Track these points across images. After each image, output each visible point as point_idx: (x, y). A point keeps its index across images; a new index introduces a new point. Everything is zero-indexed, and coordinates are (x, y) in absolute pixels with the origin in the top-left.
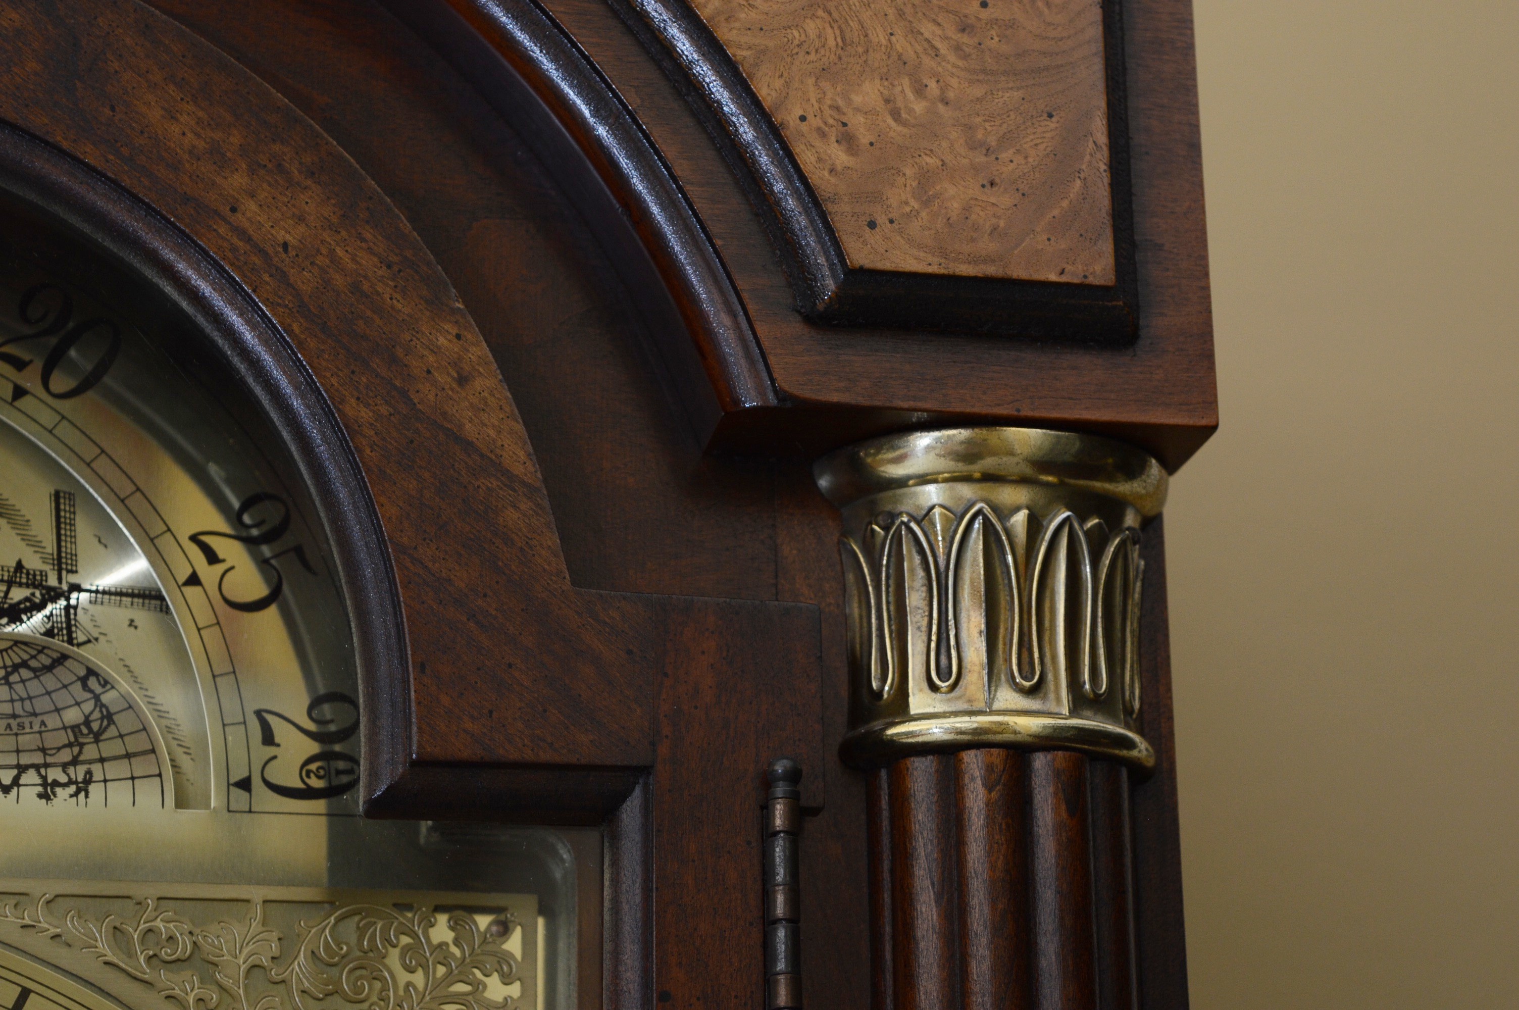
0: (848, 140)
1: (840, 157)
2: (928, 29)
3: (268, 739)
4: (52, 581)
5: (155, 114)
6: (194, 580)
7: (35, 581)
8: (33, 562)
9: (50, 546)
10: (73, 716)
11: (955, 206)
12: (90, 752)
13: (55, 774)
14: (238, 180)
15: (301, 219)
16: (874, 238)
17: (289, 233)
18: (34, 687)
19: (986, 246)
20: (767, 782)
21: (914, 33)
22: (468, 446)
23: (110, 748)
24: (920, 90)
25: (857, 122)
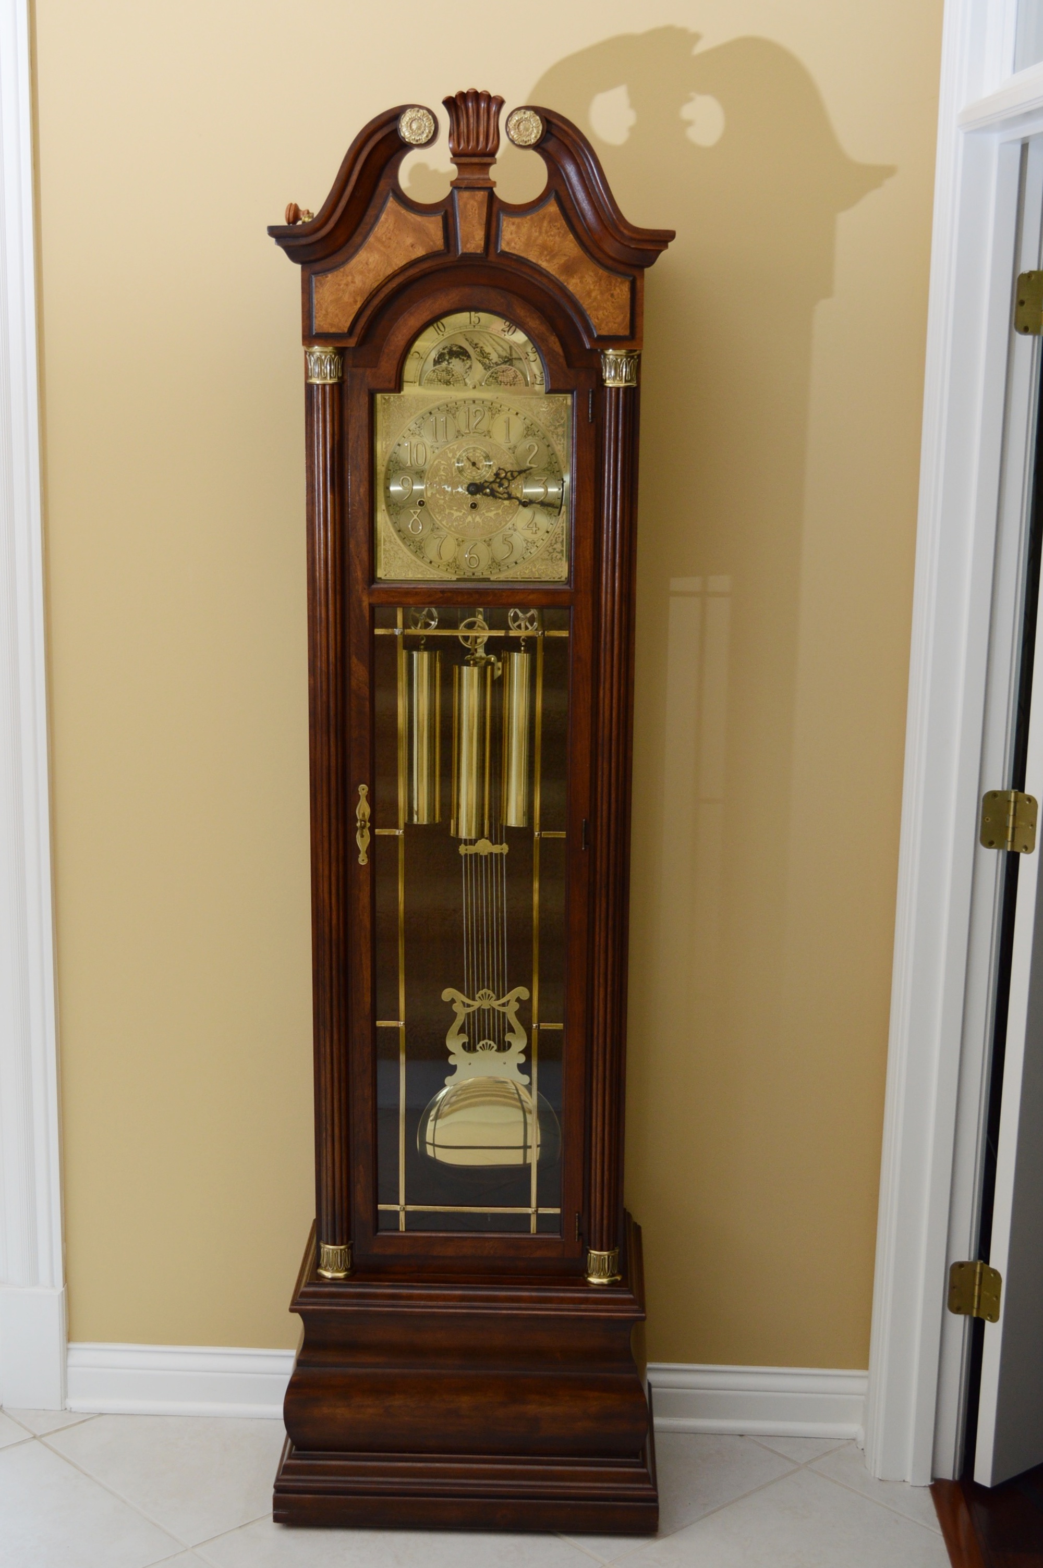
0: (598, 319)
1: (597, 321)
2: (608, 303)
3: (535, 378)
4: (510, 357)
5: (519, 312)
6: (526, 358)
7: (508, 358)
8: (508, 355)
9: (509, 353)
10: (513, 376)
11: (611, 326)
12: (515, 380)
13: (511, 383)
14: (528, 320)
15: (536, 324)
16: (601, 331)
17: (535, 326)
18: (508, 372)
19: (614, 331)
20: (589, 392)
21: (606, 304)
22: (555, 351)
23: (517, 379)
24: (607, 312)
25: (599, 316)
